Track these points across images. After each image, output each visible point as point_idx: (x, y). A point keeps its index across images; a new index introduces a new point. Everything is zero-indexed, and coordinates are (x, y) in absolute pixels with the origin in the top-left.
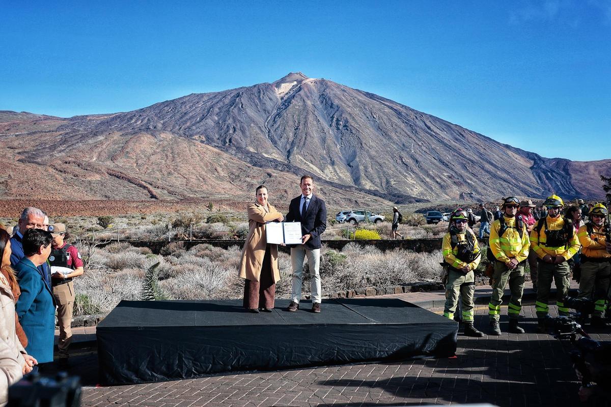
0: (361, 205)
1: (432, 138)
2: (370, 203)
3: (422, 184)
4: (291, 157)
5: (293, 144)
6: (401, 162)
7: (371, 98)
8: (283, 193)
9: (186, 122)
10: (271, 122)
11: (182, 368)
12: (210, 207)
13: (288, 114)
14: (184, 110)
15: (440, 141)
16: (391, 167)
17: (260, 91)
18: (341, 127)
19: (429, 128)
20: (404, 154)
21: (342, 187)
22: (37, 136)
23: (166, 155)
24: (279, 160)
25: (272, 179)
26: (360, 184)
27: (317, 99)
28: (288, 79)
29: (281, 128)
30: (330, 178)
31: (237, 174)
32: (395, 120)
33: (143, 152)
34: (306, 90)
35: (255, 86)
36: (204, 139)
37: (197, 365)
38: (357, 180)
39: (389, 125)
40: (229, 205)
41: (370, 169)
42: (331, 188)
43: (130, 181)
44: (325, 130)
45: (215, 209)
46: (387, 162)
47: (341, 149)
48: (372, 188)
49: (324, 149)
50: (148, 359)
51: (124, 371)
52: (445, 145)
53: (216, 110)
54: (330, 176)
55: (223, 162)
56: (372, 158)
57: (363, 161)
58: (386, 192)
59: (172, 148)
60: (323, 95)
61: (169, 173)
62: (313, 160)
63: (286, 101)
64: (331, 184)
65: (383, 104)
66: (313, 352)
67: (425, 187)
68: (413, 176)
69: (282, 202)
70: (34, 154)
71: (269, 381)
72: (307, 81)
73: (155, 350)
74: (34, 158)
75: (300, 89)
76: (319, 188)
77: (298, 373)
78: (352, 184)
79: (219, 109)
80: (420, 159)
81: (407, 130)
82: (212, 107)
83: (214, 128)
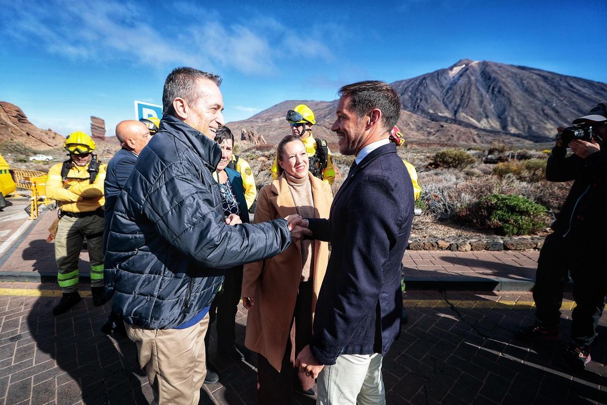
1: (573, 94)
4: (457, 115)
5: (459, 106)
6: (542, 113)
7: (522, 69)
8: (451, 137)
10: (445, 93)
13: (457, 87)
15: (581, 96)
16: (533, 117)
17: (438, 75)
18: (495, 92)
19: (572, 86)
20: (546, 108)
21: (493, 132)
22: (318, 111)
24: (449, 116)
25: (444, 128)
26: (506, 130)
27: (479, 75)
28: (459, 64)
29: (452, 97)
30: (484, 127)
31: (421, 126)
32: (542, 83)
34: (471, 69)
35: (435, 72)
38: (504, 127)
39: (535, 88)
40: (416, 144)
41: (516, 120)
42: (484, 133)
44: (484, 95)
45: (409, 147)
46: (530, 114)
47: (494, 107)
48: (516, 133)
49: (481, 108)
52: (586, 98)
53: (410, 89)
54: (484, 125)
55: (413, 120)
56: (518, 112)
57: (511, 114)
58: (527, 135)
60: (483, 71)
62: (472, 115)
63: (456, 79)
64: (484, 130)
65: (533, 73)
68: (552, 122)
69: (450, 142)
72: (472, 64)
75: (467, 70)
76: (476, 133)
78: (501, 130)
79: (412, 88)
80: (560, 110)
81: (552, 90)
82: (408, 87)
83: (408, 100)
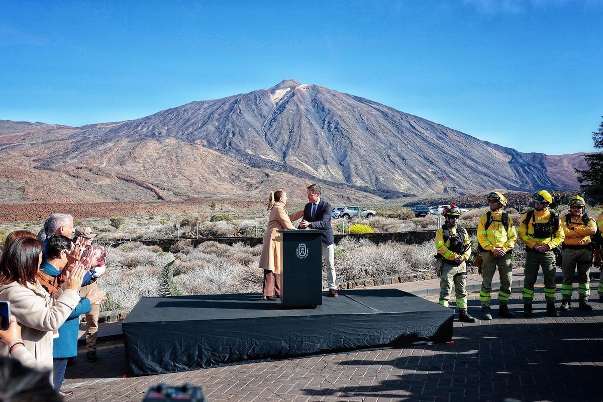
0: (353, 201)
1: (417, 137)
2: (361, 199)
3: (409, 180)
4: (287, 158)
5: (288, 146)
6: (388, 160)
7: (359, 101)
9: (188, 128)
10: (268, 126)
11: (201, 358)
12: (213, 206)
13: (283, 117)
14: (186, 116)
15: (425, 140)
16: (380, 165)
17: (256, 97)
18: (332, 129)
19: (414, 128)
20: (391, 153)
21: (335, 184)
22: (51, 143)
23: (171, 159)
24: (276, 161)
25: (270, 178)
26: (351, 181)
27: (309, 103)
28: (282, 86)
29: (277, 132)
30: (323, 177)
31: (237, 175)
32: (382, 121)
33: (150, 156)
34: (299, 95)
35: (251, 93)
36: (206, 143)
37: (215, 355)
38: (348, 178)
39: (376, 126)
40: (231, 204)
41: (360, 167)
42: (324, 186)
43: (138, 184)
44: (318, 132)
45: (217, 208)
46: (375, 161)
47: (332, 149)
48: (363, 185)
49: (317, 149)
50: (171, 351)
51: (149, 362)
52: (430, 143)
53: (216, 116)
54: (323, 174)
55: (224, 164)
56: (362, 157)
57: (353, 160)
58: (375, 188)
59: (176, 153)
60: (315, 99)
61: (174, 176)
62: (307, 160)
63: (280, 106)
64: (324, 182)
65: (371, 107)
66: (322, 340)
67: (412, 183)
68: (400, 173)
70: (48, 161)
71: (283, 369)
72: (299, 87)
73: (177, 343)
74: (48, 165)
75: (294, 94)
77: (309, 360)
78: (344, 182)
79: (219, 115)
80: (406, 157)
81: (394, 130)
82: (212, 113)
83: (214, 133)
